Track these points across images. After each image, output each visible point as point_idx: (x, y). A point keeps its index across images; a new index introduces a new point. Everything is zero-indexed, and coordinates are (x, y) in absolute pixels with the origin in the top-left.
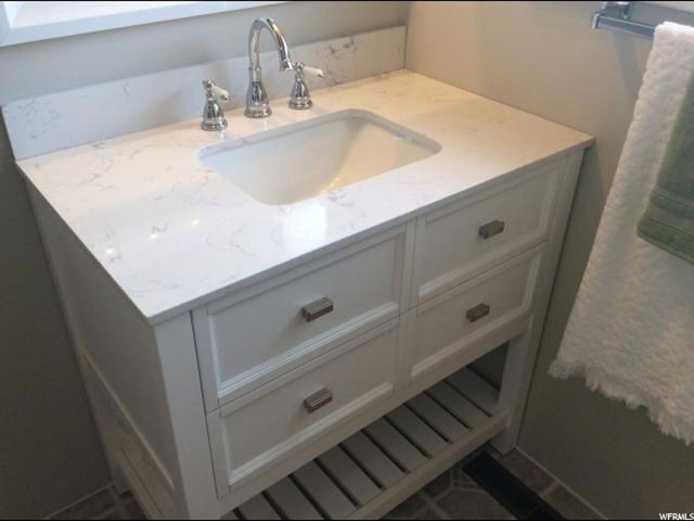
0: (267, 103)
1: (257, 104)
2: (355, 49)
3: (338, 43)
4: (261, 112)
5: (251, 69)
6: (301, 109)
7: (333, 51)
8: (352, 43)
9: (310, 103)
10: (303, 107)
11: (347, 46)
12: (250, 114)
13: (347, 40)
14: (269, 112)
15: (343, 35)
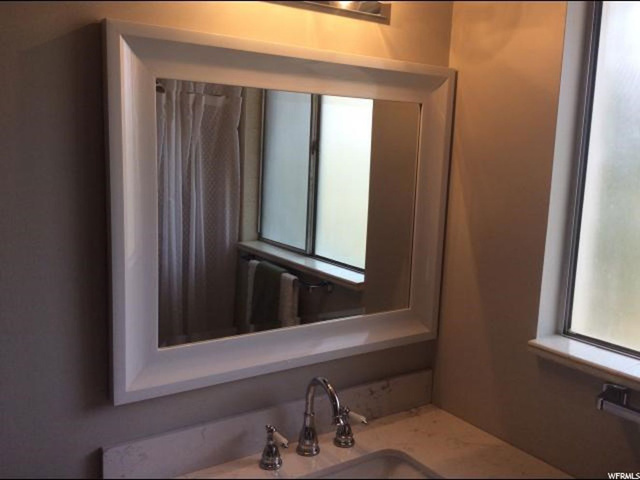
0: (317, 443)
1: (308, 443)
2: (390, 391)
3: (376, 386)
4: (311, 451)
5: (306, 414)
6: (344, 447)
7: (372, 393)
8: (388, 385)
9: (353, 441)
10: (346, 445)
11: (383, 388)
12: (300, 452)
13: (384, 383)
14: (318, 450)
15: (380, 379)
